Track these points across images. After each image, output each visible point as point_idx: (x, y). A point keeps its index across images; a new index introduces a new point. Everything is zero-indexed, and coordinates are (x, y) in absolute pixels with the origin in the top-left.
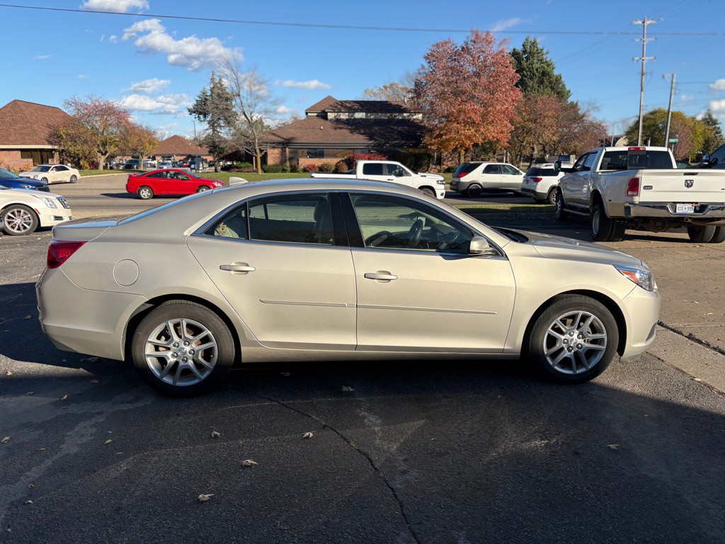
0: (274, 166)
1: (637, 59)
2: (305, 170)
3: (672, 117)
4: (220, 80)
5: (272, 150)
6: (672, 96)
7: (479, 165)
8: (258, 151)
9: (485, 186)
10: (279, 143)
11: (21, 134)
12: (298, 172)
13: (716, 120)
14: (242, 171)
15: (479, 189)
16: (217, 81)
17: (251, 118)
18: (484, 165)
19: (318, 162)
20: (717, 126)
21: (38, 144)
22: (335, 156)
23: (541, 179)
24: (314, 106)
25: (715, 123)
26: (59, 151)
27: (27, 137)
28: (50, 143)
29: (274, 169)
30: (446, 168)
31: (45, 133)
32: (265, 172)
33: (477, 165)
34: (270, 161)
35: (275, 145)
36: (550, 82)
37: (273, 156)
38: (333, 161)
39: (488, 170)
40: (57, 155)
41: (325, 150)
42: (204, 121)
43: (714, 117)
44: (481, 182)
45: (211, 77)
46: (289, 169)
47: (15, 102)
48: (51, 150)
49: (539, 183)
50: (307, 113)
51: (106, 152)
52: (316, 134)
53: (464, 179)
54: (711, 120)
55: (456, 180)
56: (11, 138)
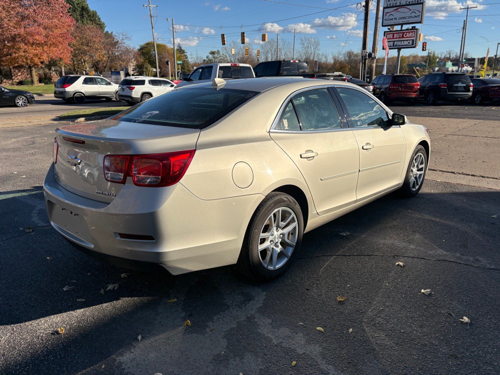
1: (146, 5)
3: (157, 47)
6: (174, 33)
7: (78, 77)
9: (87, 95)
13: (184, 50)
15: (82, 97)
18: (82, 78)
20: (185, 54)
23: (134, 87)
25: (183, 52)
30: (18, 81)
33: (78, 78)
36: (89, 16)
39: (86, 81)
43: (183, 48)
44: (83, 92)
49: (133, 90)
53: (68, 89)
54: (182, 50)
55: (61, 90)
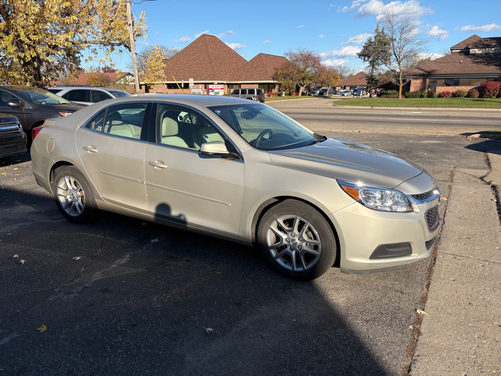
0: (414, 92)
2: (440, 96)
4: (383, 30)
5: (415, 81)
8: (401, 82)
10: (420, 75)
11: (260, 74)
12: (433, 97)
14: (389, 97)
16: (380, 30)
17: (399, 57)
19: (452, 89)
21: (267, 80)
22: (469, 84)
24: (459, 44)
26: (279, 84)
27: (262, 76)
28: (274, 79)
29: (414, 96)
31: (272, 73)
32: (406, 97)
34: (412, 89)
35: (417, 76)
37: (415, 85)
38: (466, 89)
40: (277, 87)
41: (460, 80)
42: (367, 61)
45: (375, 28)
46: (426, 95)
47: (260, 55)
48: (275, 83)
50: (452, 50)
51: (304, 84)
52: (455, 67)
56: (255, 77)
